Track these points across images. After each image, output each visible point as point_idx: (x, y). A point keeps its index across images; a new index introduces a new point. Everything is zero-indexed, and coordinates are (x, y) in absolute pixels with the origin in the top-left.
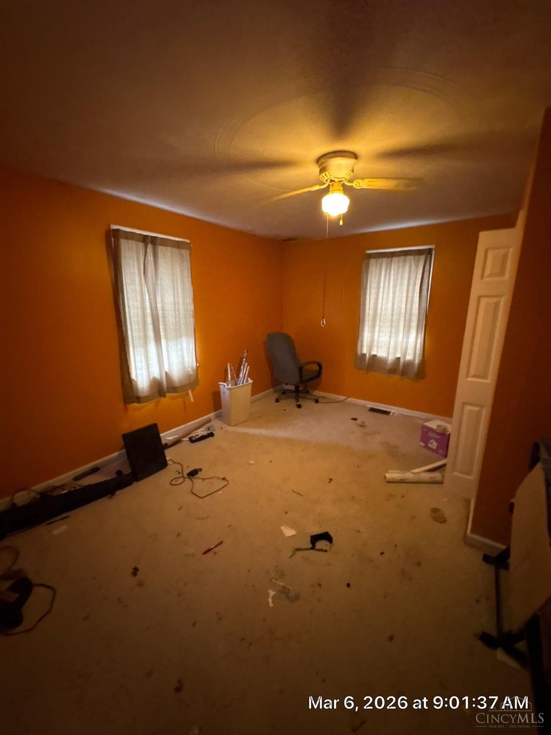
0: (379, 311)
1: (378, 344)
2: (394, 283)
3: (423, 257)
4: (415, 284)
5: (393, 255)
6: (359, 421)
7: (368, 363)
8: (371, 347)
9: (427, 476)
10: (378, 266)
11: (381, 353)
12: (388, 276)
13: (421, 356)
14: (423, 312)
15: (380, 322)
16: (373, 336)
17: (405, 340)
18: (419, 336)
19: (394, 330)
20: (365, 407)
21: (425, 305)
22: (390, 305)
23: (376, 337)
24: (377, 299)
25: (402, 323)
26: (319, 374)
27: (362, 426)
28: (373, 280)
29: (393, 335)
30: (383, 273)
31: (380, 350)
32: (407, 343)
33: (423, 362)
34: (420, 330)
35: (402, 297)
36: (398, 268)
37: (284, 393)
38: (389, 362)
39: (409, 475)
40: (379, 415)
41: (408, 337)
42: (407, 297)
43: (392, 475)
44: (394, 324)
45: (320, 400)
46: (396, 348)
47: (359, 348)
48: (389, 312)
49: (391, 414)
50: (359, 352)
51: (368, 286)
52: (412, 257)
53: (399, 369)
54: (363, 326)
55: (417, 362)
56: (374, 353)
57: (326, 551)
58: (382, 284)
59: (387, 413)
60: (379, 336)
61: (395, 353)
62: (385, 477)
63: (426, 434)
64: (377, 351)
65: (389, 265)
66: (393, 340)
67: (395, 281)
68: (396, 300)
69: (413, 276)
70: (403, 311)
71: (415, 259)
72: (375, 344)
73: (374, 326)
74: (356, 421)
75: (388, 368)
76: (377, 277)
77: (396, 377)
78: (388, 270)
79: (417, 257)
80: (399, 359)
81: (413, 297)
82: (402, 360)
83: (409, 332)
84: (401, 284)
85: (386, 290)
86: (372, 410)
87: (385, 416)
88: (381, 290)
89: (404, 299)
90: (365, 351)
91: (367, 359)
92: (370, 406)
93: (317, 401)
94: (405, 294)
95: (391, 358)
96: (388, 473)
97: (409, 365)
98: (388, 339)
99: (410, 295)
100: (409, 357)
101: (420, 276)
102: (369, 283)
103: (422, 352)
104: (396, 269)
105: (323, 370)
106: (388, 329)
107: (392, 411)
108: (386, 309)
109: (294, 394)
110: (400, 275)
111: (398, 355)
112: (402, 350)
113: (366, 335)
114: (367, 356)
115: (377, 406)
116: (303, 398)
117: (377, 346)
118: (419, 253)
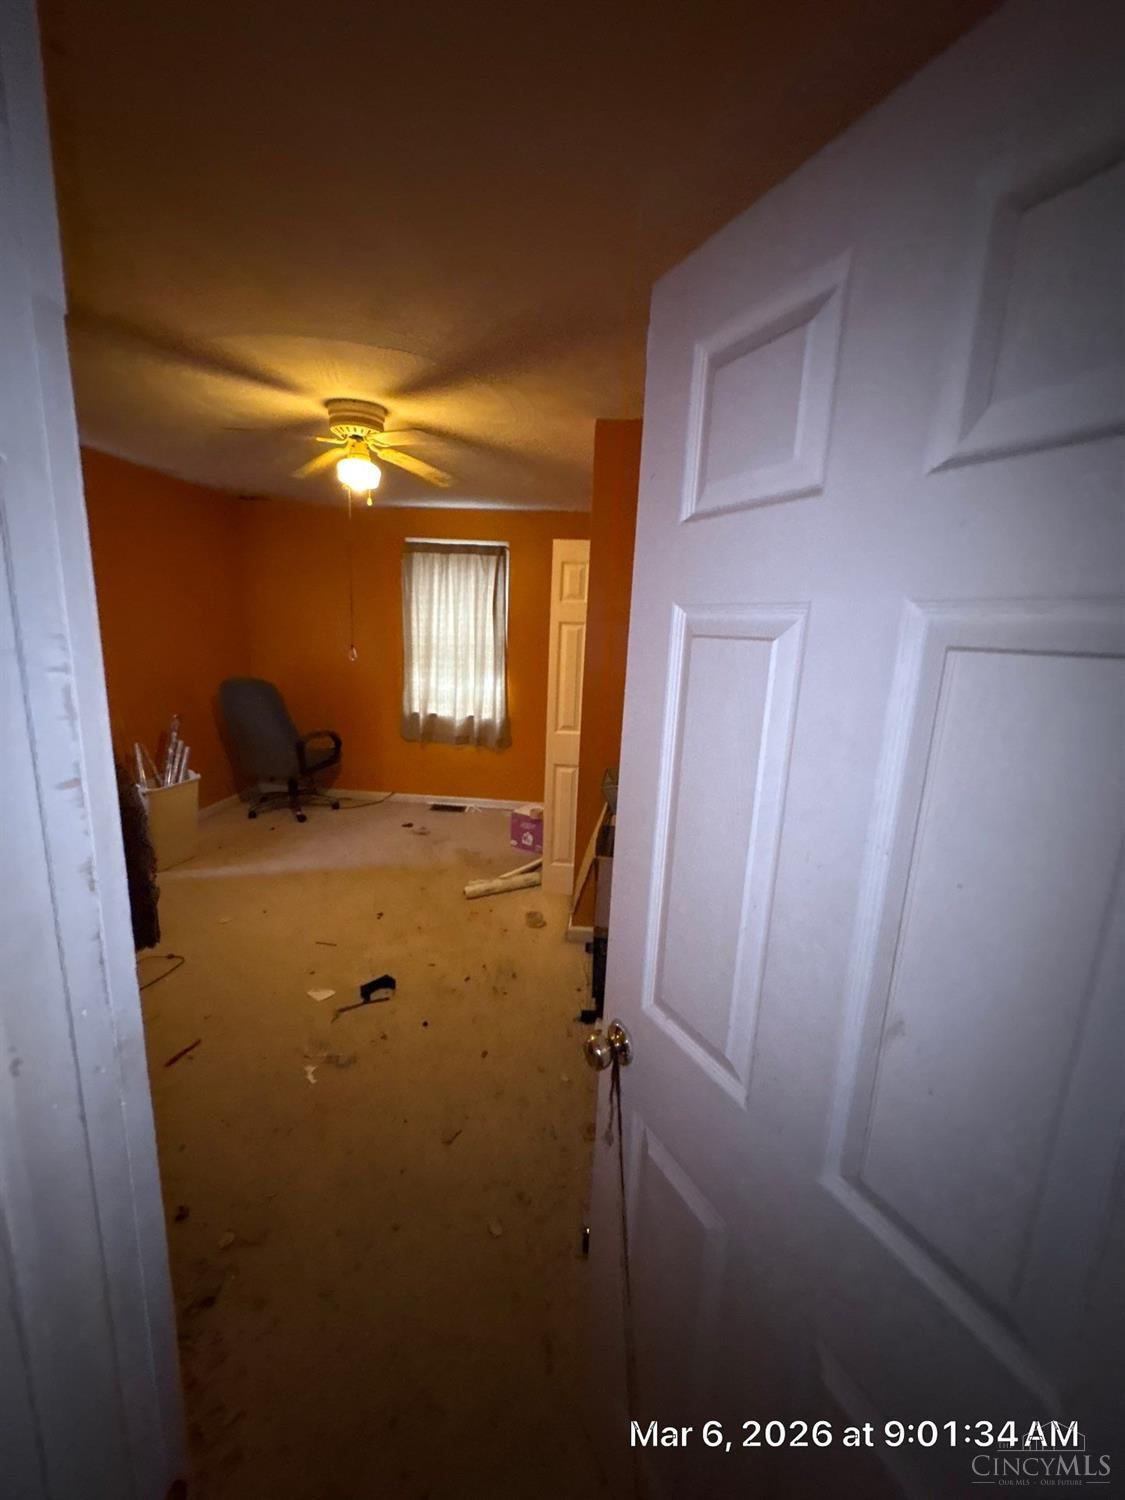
0: (434, 641)
1: (436, 695)
2: (454, 595)
3: (493, 559)
4: (485, 600)
5: (447, 550)
6: (416, 827)
7: (424, 727)
8: (425, 702)
9: (520, 880)
10: (427, 567)
11: (443, 711)
12: (444, 583)
13: (504, 713)
14: (500, 644)
15: (438, 659)
16: (427, 683)
17: (478, 688)
18: (499, 681)
19: (460, 672)
20: (423, 805)
21: (502, 633)
22: (451, 631)
23: (433, 684)
24: (429, 619)
25: (471, 661)
26: (335, 756)
27: (422, 834)
28: (421, 587)
29: (460, 681)
30: (436, 578)
31: (441, 706)
32: (482, 693)
33: (507, 721)
34: (498, 671)
35: (468, 618)
36: (459, 570)
37: (264, 799)
38: (457, 724)
39: (497, 883)
40: (450, 814)
41: (482, 683)
42: (476, 619)
43: (475, 886)
44: (460, 662)
45: (342, 804)
46: (465, 702)
47: (406, 703)
48: (451, 642)
49: (466, 810)
50: (407, 711)
51: (414, 599)
52: (478, 557)
53: (473, 735)
54: (411, 666)
55: (498, 721)
56: (431, 710)
57: (387, 999)
58: (436, 597)
59: (460, 809)
60: (437, 683)
61: (465, 710)
62: (464, 892)
63: (517, 825)
64: (437, 709)
65: (445, 567)
66: (460, 689)
67: (456, 594)
68: (461, 623)
69: (482, 586)
70: (472, 642)
71: (482, 559)
72: (432, 696)
73: (428, 665)
74: (411, 829)
75: (456, 734)
76: (427, 582)
77: (470, 749)
78: (444, 575)
79: (485, 557)
80: (471, 718)
81: (484, 619)
82: (476, 720)
83: (483, 673)
84: (466, 598)
85: (443, 607)
86: (436, 808)
87: (458, 814)
88: (435, 607)
89: (472, 622)
90: (416, 708)
91: (421, 722)
92: (433, 803)
93: (336, 806)
94: (472, 615)
95: (460, 718)
96: (468, 885)
97: (486, 727)
98: (453, 686)
99: (480, 616)
100: (486, 715)
101: (491, 587)
102: (414, 594)
103: (504, 707)
104: (456, 574)
105: (343, 748)
106: (451, 671)
107: (468, 805)
108: (446, 638)
109: (288, 799)
110: (462, 583)
111: (470, 713)
112: (474, 704)
113: (417, 680)
114: (421, 716)
115: (444, 801)
116: (307, 804)
117: (437, 701)
118: (488, 551)
